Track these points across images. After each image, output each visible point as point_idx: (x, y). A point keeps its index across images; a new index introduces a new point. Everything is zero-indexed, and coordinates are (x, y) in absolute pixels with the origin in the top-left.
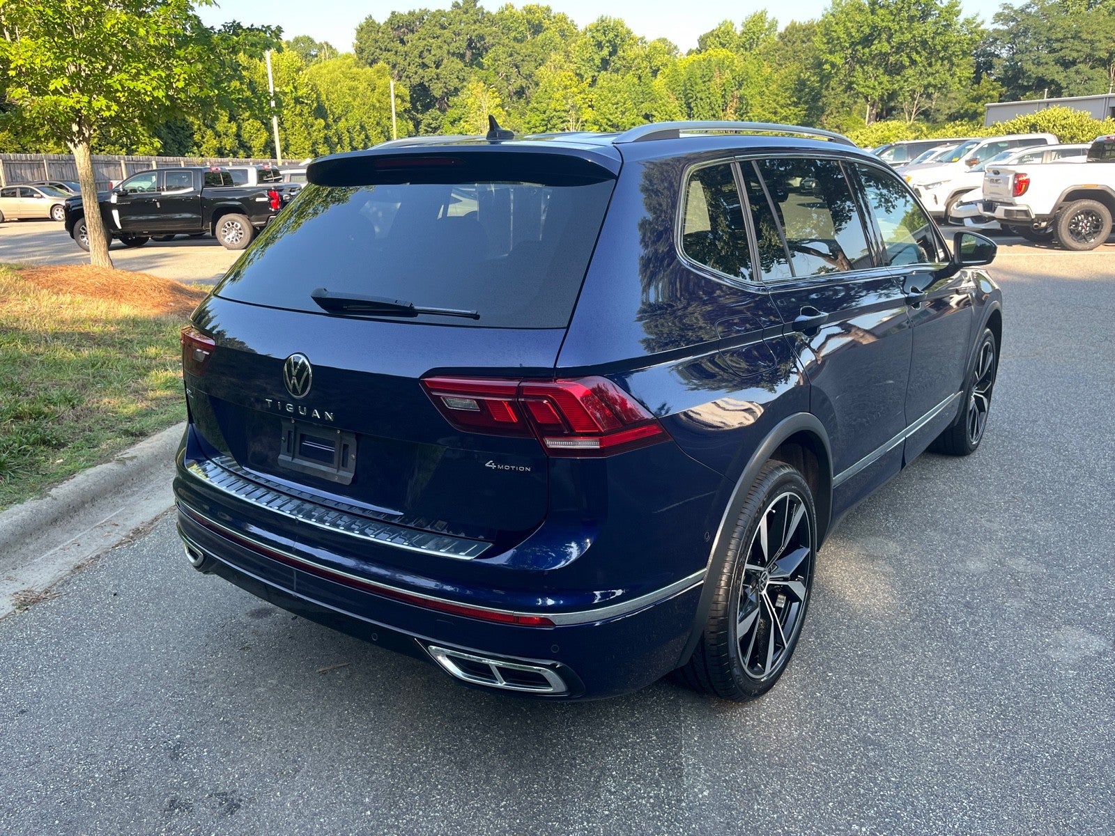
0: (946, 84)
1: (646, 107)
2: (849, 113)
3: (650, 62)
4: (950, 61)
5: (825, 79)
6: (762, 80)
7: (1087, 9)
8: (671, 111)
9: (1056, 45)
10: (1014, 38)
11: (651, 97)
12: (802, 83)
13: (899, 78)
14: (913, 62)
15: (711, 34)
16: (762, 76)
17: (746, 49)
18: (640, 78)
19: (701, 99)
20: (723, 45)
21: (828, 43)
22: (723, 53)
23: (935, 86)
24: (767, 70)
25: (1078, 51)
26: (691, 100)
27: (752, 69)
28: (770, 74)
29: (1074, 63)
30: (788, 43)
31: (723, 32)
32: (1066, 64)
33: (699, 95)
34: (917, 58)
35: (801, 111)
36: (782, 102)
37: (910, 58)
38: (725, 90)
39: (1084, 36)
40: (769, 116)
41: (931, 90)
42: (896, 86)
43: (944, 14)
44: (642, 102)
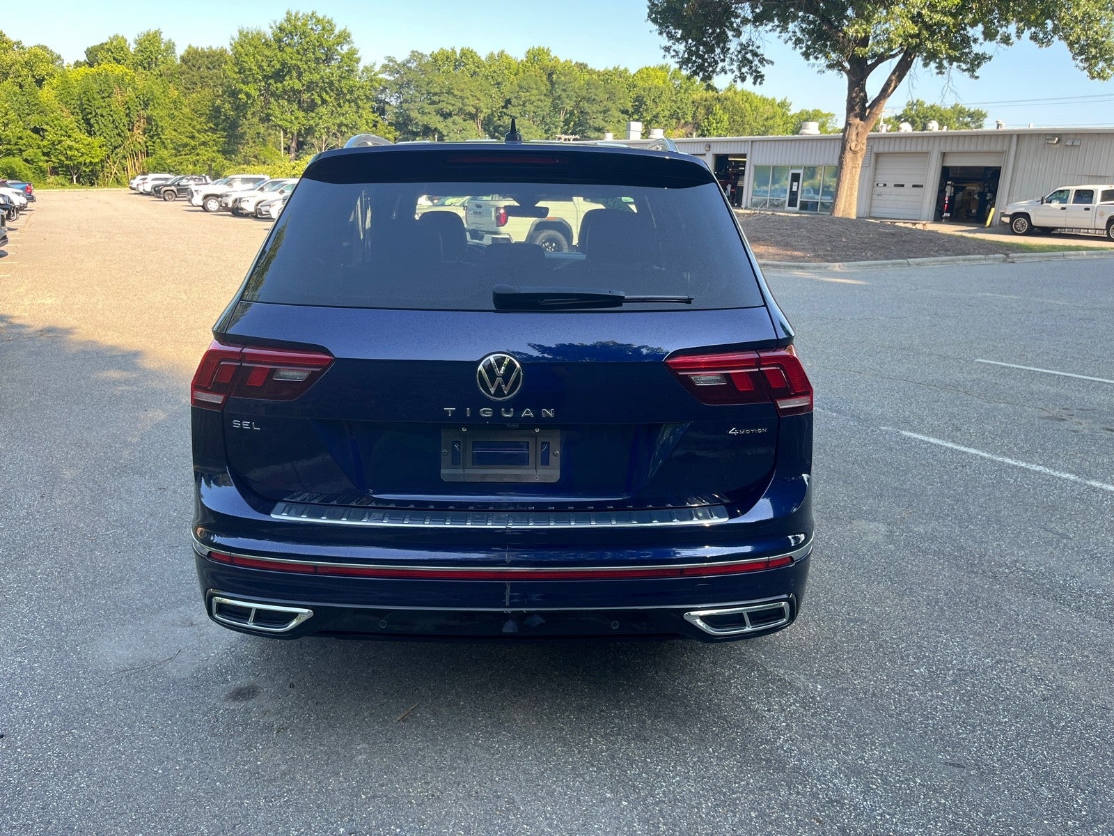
0: (356, 124)
1: (34, 120)
2: (264, 143)
3: (31, 70)
4: (356, 104)
5: (240, 108)
6: (169, 102)
7: (454, 70)
8: (67, 127)
9: (436, 98)
10: (400, 88)
11: (36, 107)
12: (217, 110)
13: (314, 115)
14: (324, 102)
15: (102, 46)
16: (169, 98)
17: (145, 68)
18: (21, 87)
19: (102, 116)
20: (118, 62)
21: (240, 73)
22: (119, 69)
23: (347, 126)
24: (174, 93)
25: (453, 105)
26: (89, 116)
27: (157, 90)
28: (178, 97)
29: (450, 115)
30: (193, 68)
31: (115, 47)
32: (446, 116)
33: (99, 111)
34: (328, 99)
35: (220, 137)
36: (198, 127)
37: (321, 97)
38: (129, 109)
39: (456, 92)
40: (186, 140)
41: (344, 129)
42: (312, 122)
43: (346, 60)
44: (29, 115)
